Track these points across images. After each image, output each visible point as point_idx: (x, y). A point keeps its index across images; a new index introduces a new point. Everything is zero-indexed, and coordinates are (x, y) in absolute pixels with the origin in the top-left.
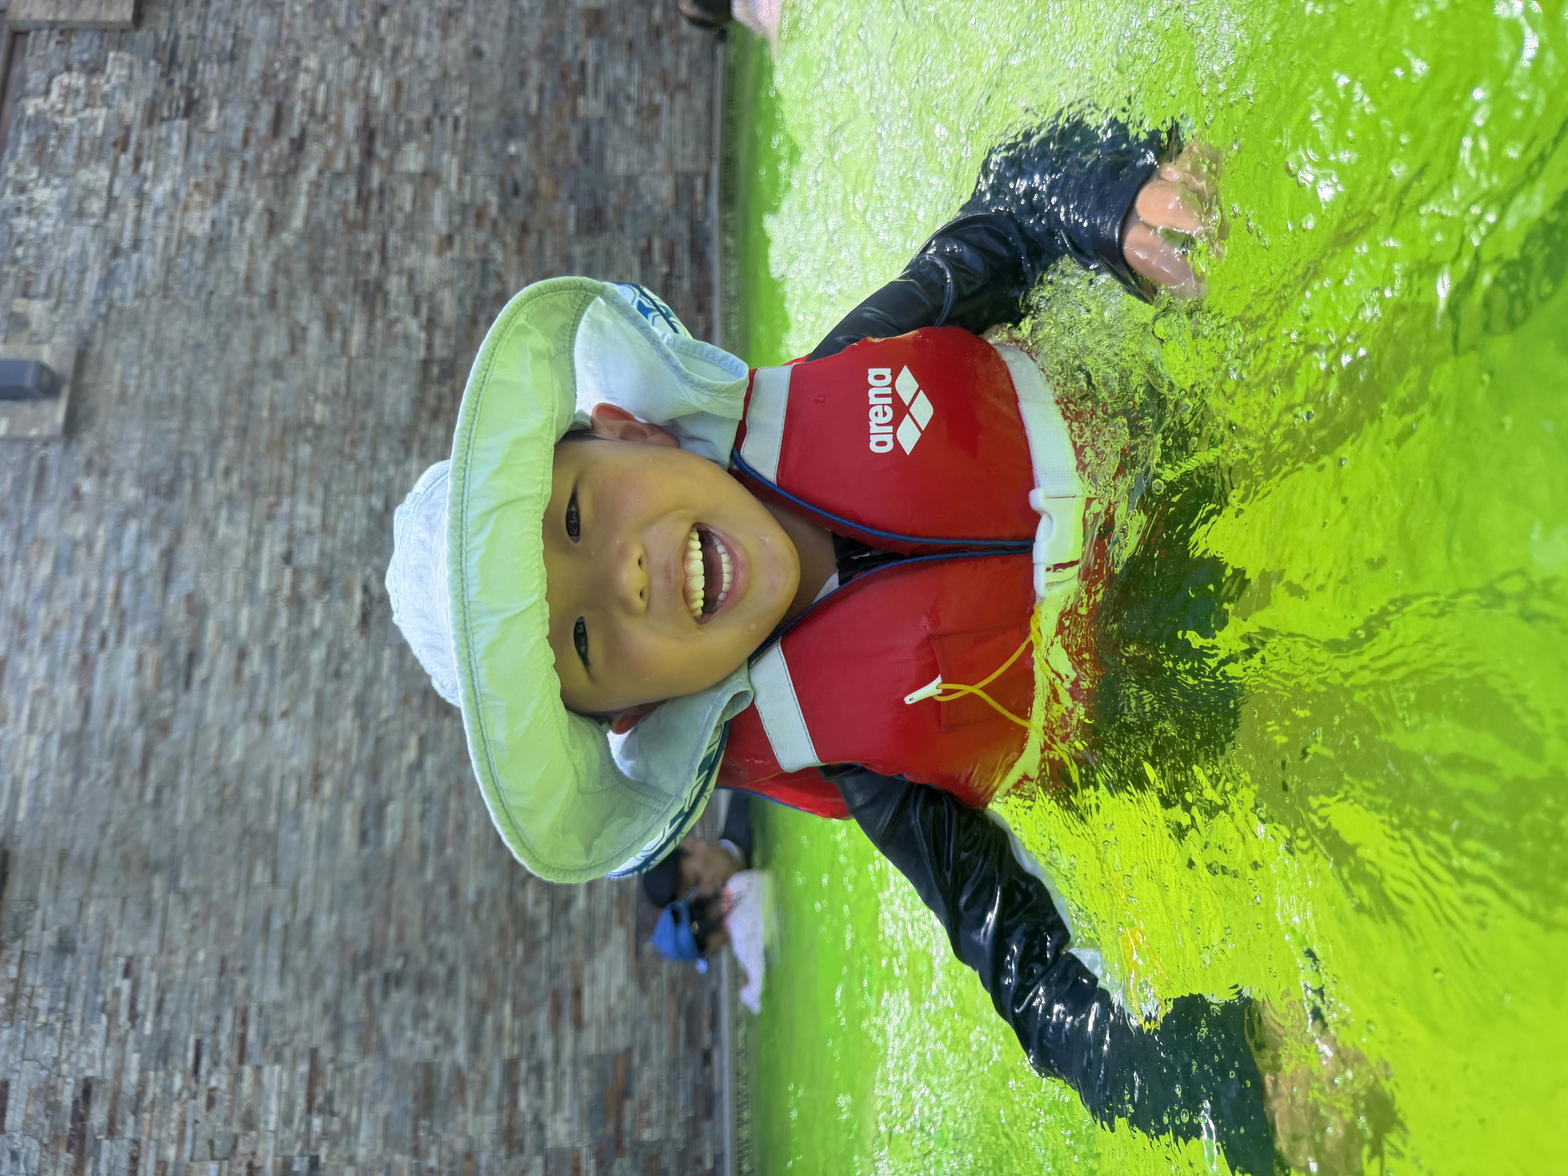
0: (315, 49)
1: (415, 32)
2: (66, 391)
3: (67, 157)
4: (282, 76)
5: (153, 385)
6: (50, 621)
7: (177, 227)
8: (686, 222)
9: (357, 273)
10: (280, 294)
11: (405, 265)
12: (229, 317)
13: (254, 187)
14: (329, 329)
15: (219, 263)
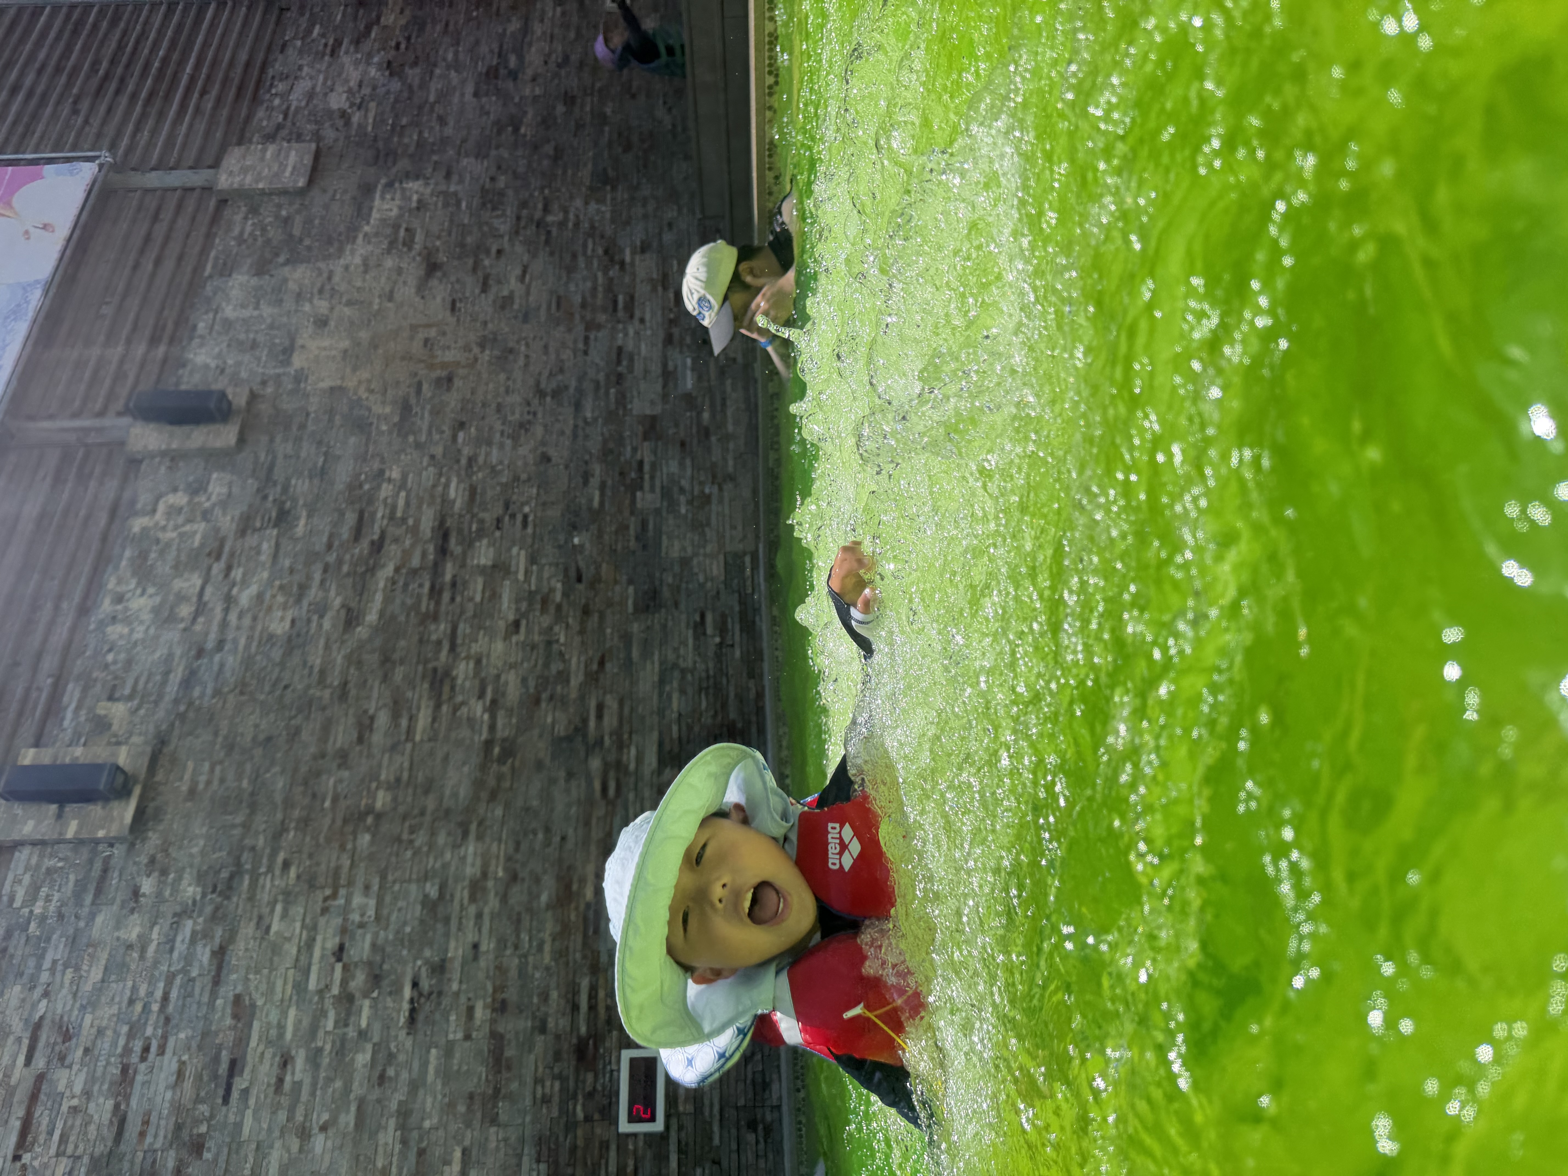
0: (398, 461)
1: (489, 444)
2: (137, 791)
3: (164, 568)
4: (367, 487)
5: (222, 780)
6: (94, 1031)
7: (259, 628)
8: (736, 595)
9: (426, 661)
10: (351, 685)
11: (473, 651)
12: (300, 711)
13: (333, 587)
14: (396, 716)
15: (296, 659)
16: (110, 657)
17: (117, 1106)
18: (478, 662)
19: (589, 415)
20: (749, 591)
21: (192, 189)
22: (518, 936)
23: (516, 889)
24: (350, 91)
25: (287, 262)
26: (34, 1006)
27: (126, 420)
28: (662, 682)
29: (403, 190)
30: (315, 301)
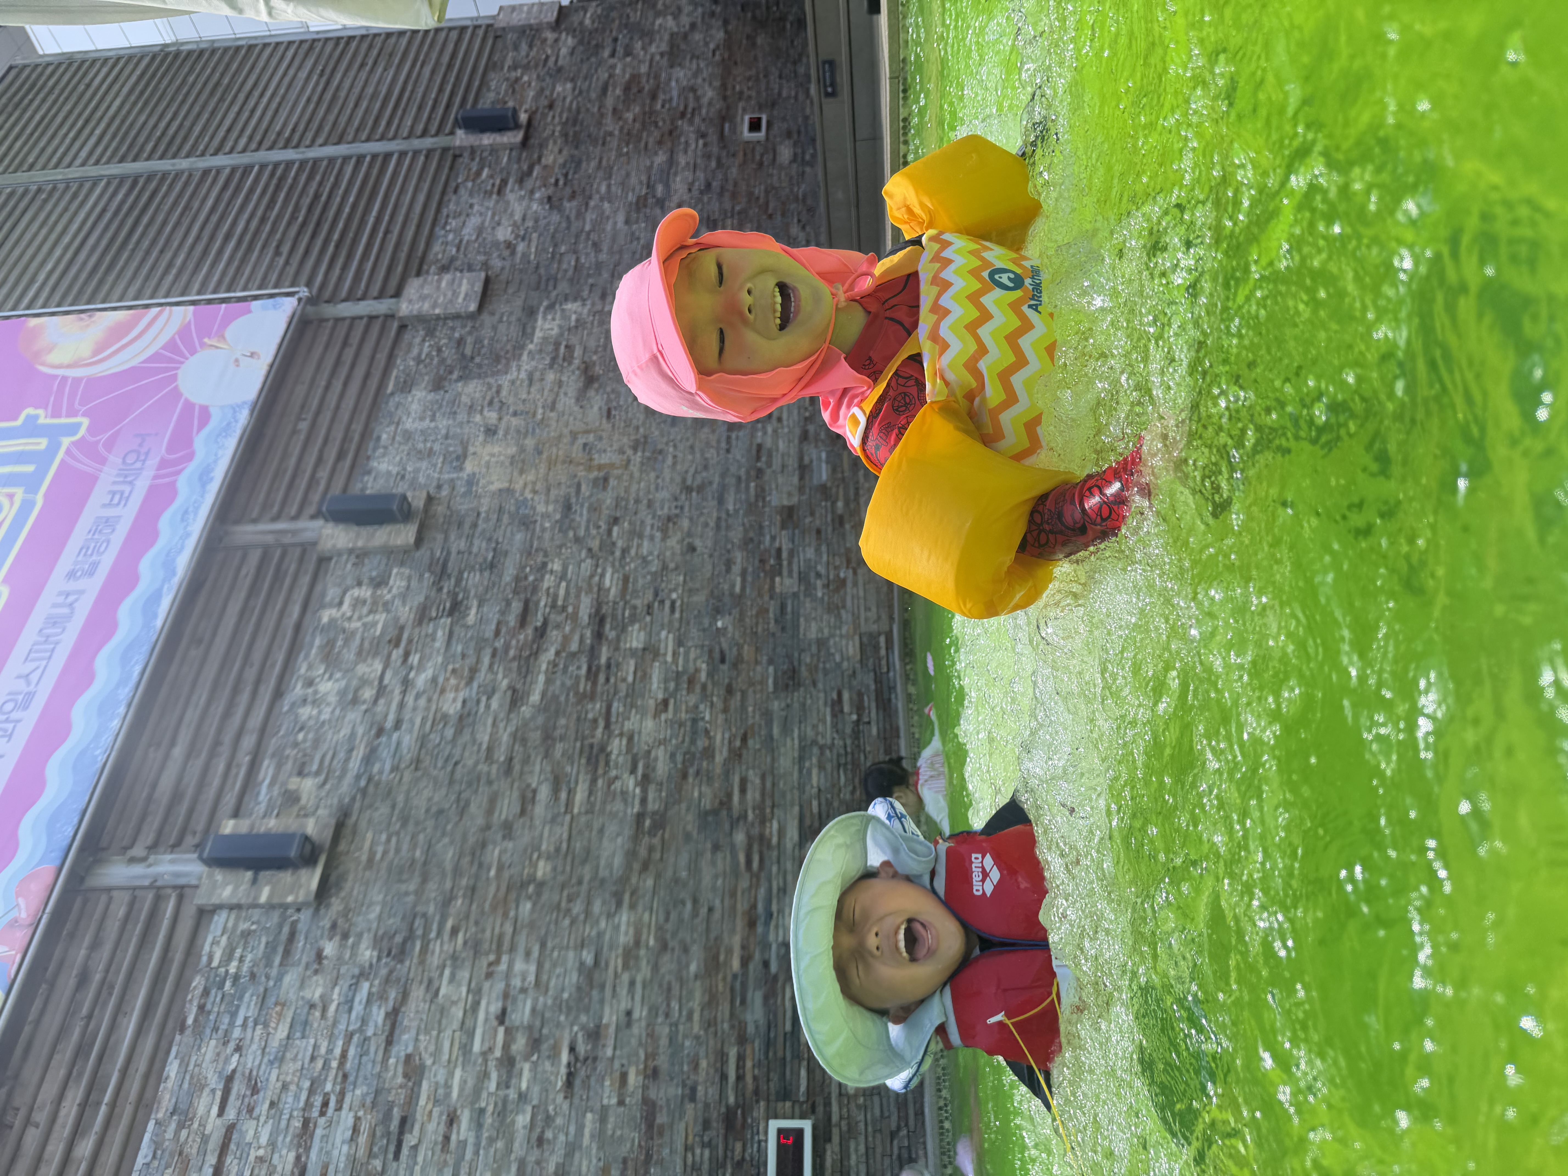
0: (559, 555)
1: (641, 536)
2: (322, 860)
3: (349, 655)
4: (531, 578)
5: (398, 850)
6: (279, 1084)
7: (434, 707)
8: (872, 674)
9: (584, 738)
10: (516, 761)
11: (626, 728)
12: (469, 784)
13: (501, 670)
14: (556, 791)
15: (466, 737)
16: (301, 736)
17: (298, 1158)
18: (630, 739)
19: (731, 508)
20: (885, 670)
21: (376, 317)
22: (668, 1005)
23: (666, 958)
24: (515, 225)
25: (460, 378)
26: (227, 1060)
27: (320, 522)
28: (801, 759)
29: (563, 310)
30: (485, 412)
